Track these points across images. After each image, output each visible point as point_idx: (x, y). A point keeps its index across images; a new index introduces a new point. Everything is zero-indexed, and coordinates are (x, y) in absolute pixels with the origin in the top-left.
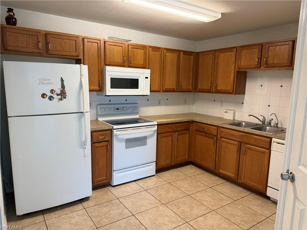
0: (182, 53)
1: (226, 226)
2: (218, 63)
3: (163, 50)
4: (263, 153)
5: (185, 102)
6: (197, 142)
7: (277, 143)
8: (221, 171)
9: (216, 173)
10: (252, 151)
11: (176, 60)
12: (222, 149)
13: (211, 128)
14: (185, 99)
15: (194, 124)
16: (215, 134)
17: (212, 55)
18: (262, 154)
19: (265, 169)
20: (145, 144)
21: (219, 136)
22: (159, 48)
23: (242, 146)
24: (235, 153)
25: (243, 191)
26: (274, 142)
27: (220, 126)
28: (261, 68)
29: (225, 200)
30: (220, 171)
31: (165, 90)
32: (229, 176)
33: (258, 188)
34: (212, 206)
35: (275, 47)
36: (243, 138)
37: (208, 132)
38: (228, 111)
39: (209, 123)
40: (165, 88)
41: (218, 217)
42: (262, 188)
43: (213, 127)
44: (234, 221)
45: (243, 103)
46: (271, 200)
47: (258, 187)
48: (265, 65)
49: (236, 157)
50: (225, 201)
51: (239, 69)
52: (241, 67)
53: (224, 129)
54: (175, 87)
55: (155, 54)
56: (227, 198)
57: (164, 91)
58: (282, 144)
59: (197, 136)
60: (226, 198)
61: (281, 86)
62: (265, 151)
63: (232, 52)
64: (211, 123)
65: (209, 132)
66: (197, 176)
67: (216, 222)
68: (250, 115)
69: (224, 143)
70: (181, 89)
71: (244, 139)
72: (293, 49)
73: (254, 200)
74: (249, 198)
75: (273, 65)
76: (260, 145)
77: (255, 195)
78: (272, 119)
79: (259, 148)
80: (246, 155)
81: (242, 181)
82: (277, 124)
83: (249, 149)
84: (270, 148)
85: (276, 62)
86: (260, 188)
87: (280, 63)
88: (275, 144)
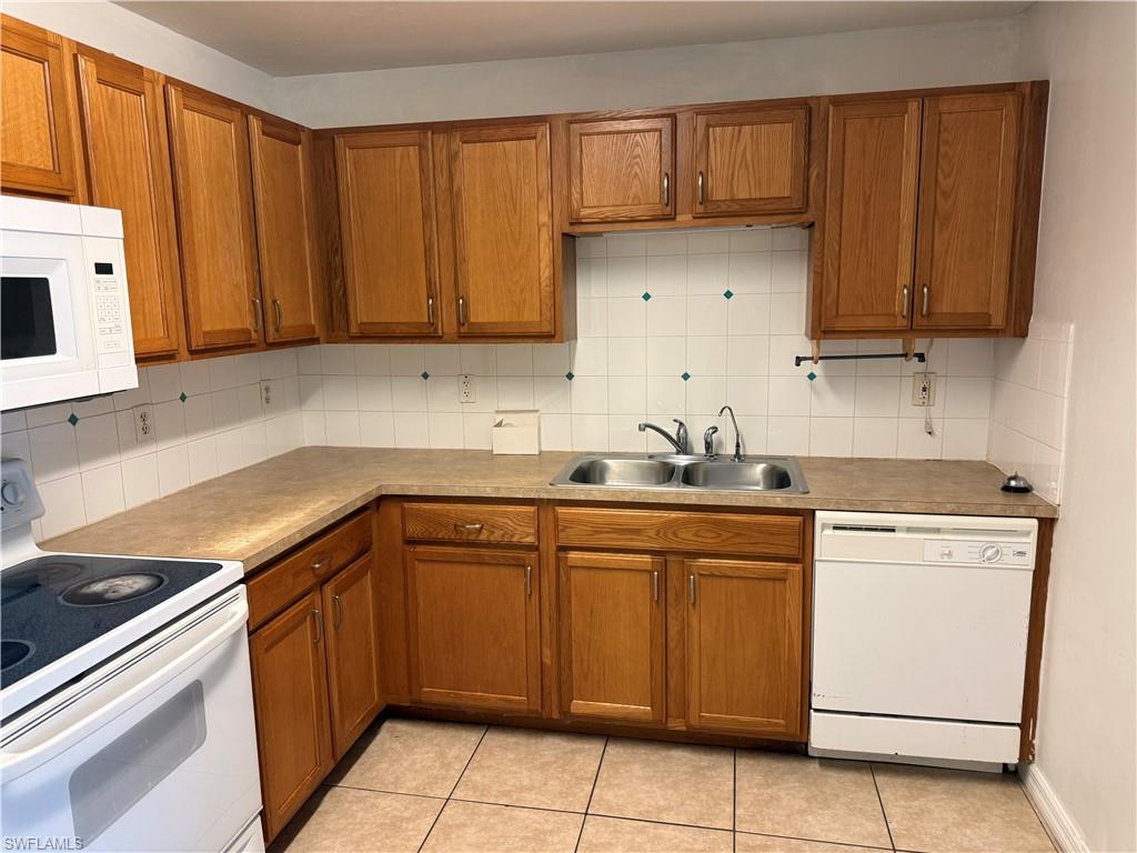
0: (255, 123)
2: (459, 194)
3: (159, 90)
4: (775, 579)
5: (267, 400)
6: (421, 599)
7: (835, 528)
8: (579, 706)
9: (552, 719)
10: (723, 581)
11: (233, 163)
12: (574, 602)
13: (505, 514)
14: (264, 384)
15: (394, 512)
16: (530, 539)
17: (413, 151)
18: (770, 584)
20: (198, 738)
21: (549, 547)
22: (137, 70)
23: (674, 569)
24: (644, 609)
26: (824, 526)
27: (548, 500)
28: (679, 218)
30: (573, 710)
31: (201, 342)
32: (625, 719)
33: (769, 729)
35: (737, 128)
36: (676, 535)
37: (483, 536)
38: (507, 419)
39: (489, 493)
40: (205, 333)
42: (785, 726)
43: (511, 508)
45: (570, 376)
46: (814, 758)
47: (770, 724)
48: (700, 209)
49: (647, 623)
51: (571, 224)
52: (584, 212)
53: (574, 510)
54: (248, 323)
55: (118, 106)
57: (196, 353)
58: (851, 529)
59: (421, 568)
61: (728, 295)
62: (786, 572)
63: (533, 142)
64: (498, 489)
65: (497, 536)
66: (476, 776)
68: (642, 428)
69: (583, 574)
70: (277, 330)
71: (680, 535)
72: (809, 143)
73: (775, 789)
74: (755, 790)
75: (735, 207)
76: (758, 550)
77: (751, 762)
78: (715, 429)
79: (759, 563)
80: (698, 603)
81: (694, 721)
82: (738, 445)
83: (712, 575)
84: (803, 555)
85: (743, 195)
86: (777, 729)
87: (761, 199)
88: (830, 532)
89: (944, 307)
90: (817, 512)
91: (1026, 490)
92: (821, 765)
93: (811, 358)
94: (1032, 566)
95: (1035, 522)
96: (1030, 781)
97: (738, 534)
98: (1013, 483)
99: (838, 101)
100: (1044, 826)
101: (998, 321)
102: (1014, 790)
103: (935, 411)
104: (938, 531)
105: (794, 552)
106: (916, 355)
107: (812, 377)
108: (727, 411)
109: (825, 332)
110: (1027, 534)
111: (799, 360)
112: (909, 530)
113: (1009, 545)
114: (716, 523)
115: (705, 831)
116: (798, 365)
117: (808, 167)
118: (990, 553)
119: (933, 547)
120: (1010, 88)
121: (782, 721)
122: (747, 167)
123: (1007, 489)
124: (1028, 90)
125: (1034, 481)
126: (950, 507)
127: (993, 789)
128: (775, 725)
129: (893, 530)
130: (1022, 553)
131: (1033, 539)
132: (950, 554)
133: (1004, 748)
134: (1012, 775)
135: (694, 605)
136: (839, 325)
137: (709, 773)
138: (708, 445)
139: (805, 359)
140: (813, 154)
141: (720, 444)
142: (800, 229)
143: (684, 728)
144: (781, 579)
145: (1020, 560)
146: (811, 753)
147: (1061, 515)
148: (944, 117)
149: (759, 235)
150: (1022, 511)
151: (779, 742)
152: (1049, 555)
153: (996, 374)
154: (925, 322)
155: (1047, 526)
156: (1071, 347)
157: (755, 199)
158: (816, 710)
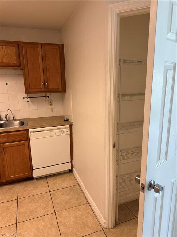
1: (42, 224)
4: (22, 145)
10: (11, 148)
18: (21, 146)
19: (27, 158)
25: (11, 187)
29: (10, 206)
34: (9, 220)
35: (2, 46)
41: (27, 224)
44: (40, 215)
46: (35, 179)
50: (12, 207)
56: (10, 203)
58: (37, 132)
60: (8, 204)
62: (24, 143)
67: (33, 229)
72: (19, 52)
73: (26, 188)
74: (22, 189)
75: (4, 64)
76: (18, 139)
77: (22, 184)
78: (7, 114)
79: (18, 142)
80: (5, 154)
81: (8, 179)
82: (13, 117)
83: (8, 147)
84: (28, 139)
85: (5, 61)
86: (26, 175)
87: (9, 63)
88: (32, 133)
89: (51, 87)
90: (29, 130)
91: (68, 120)
92: (36, 180)
93: (26, 98)
94: (69, 133)
95: (69, 125)
96: (73, 171)
97: (13, 137)
98: (66, 119)
99: (24, 43)
100: (75, 178)
101: (60, 90)
102: (71, 174)
103: (53, 107)
104: (53, 130)
105: (25, 139)
106: (47, 96)
107: (28, 101)
108: (9, 110)
109: (28, 92)
110: (68, 128)
111: (24, 98)
112: (48, 130)
113: (65, 130)
114: (7, 135)
115: (11, 201)
116: (24, 99)
117: (19, 56)
118: (62, 132)
119: (52, 133)
120: (57, 45)
121: (27, 174)
122: (5, 56)
123: (65, 120)
124: (60, 45)
125: (69, 118)
126: (54, 125)
127: (68, 175)
128: (26, 174)
129: (45, 131)
130: (68, 131)
131: (69, 129)
132: (55, 134)
133: (68, 167)
134: (71, 171)
135: (4, 154)
136: (31, 91)
137: (12, 189)
138: (6, 118)
139: (25, 98)
140: (20, 54)
141: (9, 118)
142: (20, 70)
143: (6, 181)
144: (23, 144)
145: (67, 133)
146: (34, 178)
147: (73, 124)
148: (46, 49)
149: (11, 71)
150: (67, 124)
151: (27, 178)
152: (72, 131)
153: (62, 99)
154: (47, 90)
155: (71, 126)
156: (71, 94)
157: (8, 63)
158: (34, 169)
